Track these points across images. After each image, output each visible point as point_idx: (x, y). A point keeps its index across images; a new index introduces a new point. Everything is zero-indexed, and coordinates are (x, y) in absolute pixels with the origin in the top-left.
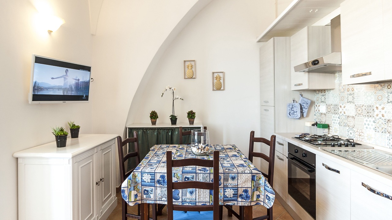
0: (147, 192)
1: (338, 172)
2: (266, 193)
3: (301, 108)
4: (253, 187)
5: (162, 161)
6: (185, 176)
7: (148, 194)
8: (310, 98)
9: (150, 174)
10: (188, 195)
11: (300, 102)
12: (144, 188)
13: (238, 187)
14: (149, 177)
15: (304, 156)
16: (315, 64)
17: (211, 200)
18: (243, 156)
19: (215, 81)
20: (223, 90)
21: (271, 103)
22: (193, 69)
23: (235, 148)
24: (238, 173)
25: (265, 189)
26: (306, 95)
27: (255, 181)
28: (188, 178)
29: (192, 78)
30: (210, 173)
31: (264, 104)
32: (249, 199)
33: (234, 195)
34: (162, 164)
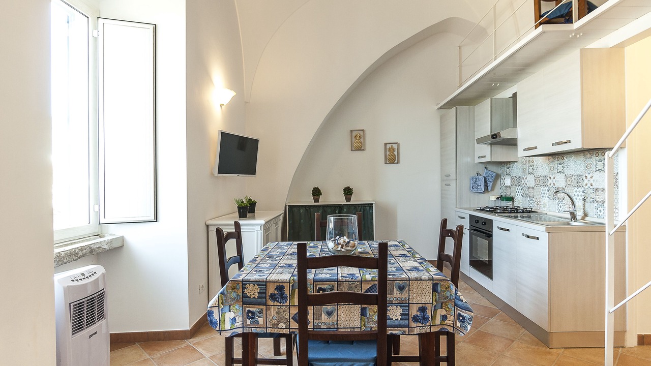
0: (252, 315)
1: (508, 230)
2: (458, 311)
3: (486, 182)
4: (434, 303)
5: (279, 265)
6: (318, 286)
7: (254, 318)
8: (495, 171)
9: (258, 285)
10: (324, 317)
11: (484, 175)
12: (248, 307)
13: (409, 303)
14: (257, 289)
15: (484, 225)
16: (494, 138)
17: (362, 325)
18: (417, 256)
19: (388, 153)
20: (397, 163)
21: (453, 176)
22: (362, 140)
23: (403, 246)
24: (409, 280)
25: (456, 305)
26: (490, 168)
27: (439, 293)
28: (324, 290)
29: (360, 150)
30: (361, 281)
31: (445, 178)
32: (428, 322)
33: (403, 317)
34: (278, 270)
